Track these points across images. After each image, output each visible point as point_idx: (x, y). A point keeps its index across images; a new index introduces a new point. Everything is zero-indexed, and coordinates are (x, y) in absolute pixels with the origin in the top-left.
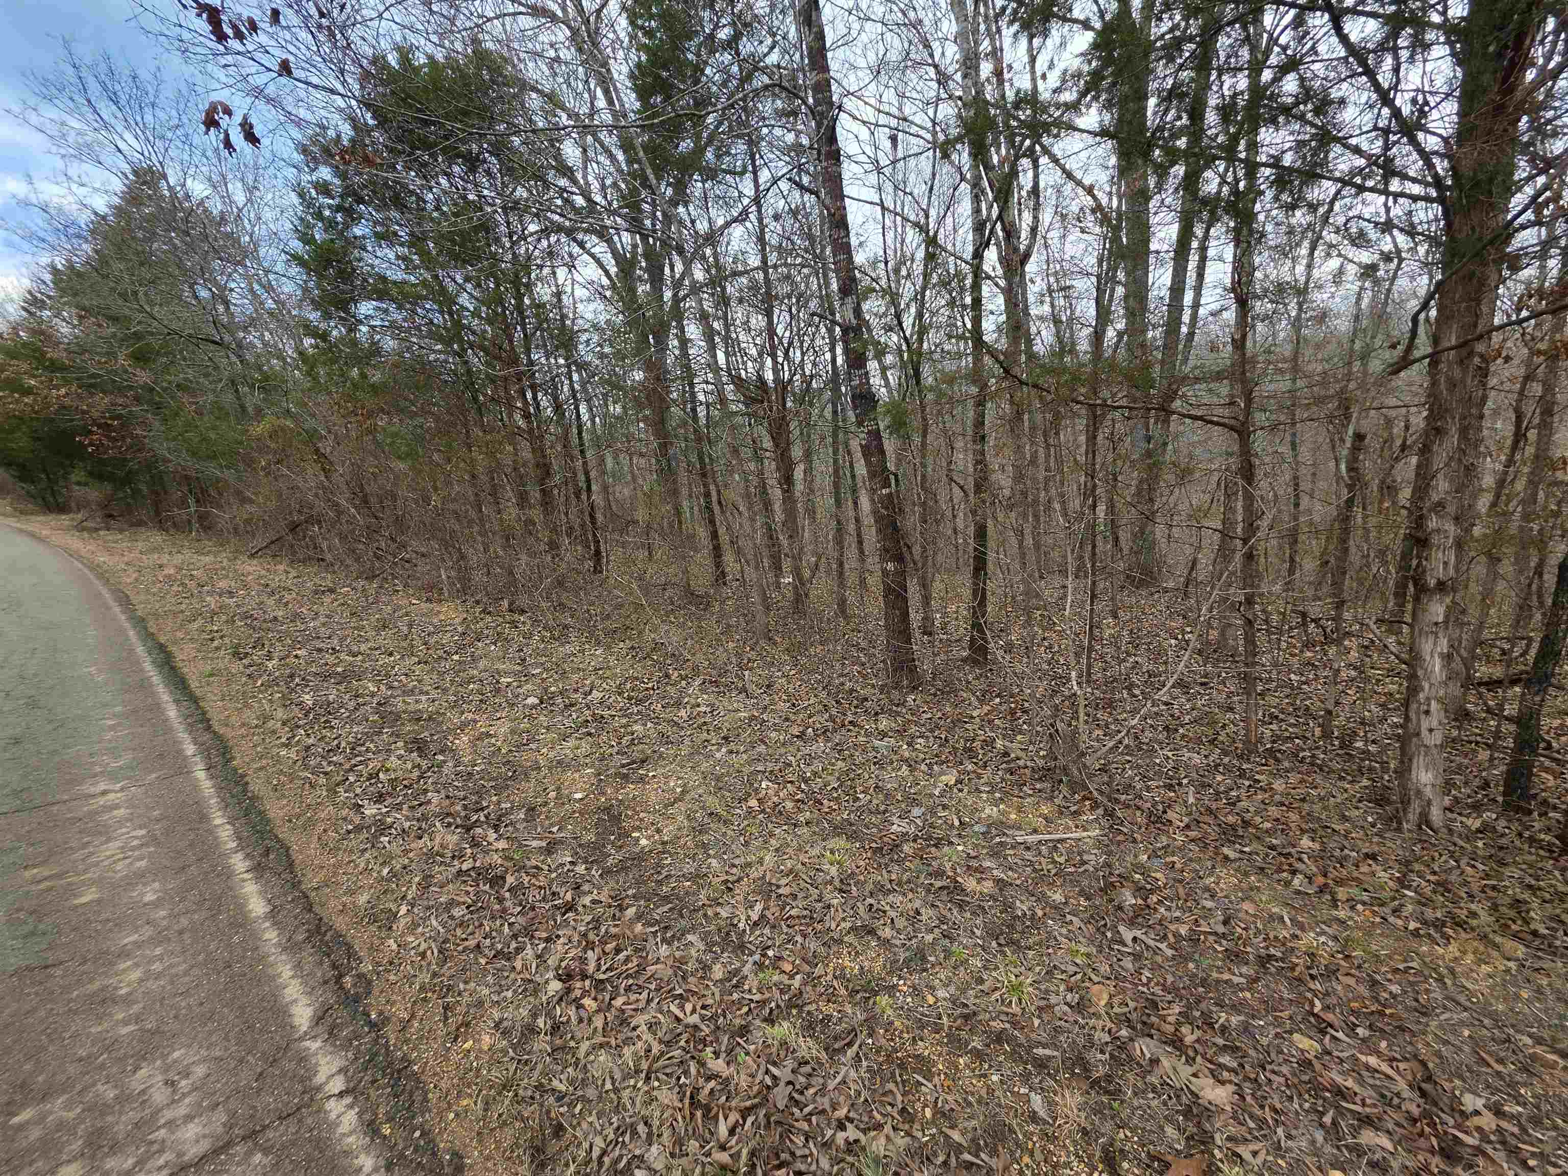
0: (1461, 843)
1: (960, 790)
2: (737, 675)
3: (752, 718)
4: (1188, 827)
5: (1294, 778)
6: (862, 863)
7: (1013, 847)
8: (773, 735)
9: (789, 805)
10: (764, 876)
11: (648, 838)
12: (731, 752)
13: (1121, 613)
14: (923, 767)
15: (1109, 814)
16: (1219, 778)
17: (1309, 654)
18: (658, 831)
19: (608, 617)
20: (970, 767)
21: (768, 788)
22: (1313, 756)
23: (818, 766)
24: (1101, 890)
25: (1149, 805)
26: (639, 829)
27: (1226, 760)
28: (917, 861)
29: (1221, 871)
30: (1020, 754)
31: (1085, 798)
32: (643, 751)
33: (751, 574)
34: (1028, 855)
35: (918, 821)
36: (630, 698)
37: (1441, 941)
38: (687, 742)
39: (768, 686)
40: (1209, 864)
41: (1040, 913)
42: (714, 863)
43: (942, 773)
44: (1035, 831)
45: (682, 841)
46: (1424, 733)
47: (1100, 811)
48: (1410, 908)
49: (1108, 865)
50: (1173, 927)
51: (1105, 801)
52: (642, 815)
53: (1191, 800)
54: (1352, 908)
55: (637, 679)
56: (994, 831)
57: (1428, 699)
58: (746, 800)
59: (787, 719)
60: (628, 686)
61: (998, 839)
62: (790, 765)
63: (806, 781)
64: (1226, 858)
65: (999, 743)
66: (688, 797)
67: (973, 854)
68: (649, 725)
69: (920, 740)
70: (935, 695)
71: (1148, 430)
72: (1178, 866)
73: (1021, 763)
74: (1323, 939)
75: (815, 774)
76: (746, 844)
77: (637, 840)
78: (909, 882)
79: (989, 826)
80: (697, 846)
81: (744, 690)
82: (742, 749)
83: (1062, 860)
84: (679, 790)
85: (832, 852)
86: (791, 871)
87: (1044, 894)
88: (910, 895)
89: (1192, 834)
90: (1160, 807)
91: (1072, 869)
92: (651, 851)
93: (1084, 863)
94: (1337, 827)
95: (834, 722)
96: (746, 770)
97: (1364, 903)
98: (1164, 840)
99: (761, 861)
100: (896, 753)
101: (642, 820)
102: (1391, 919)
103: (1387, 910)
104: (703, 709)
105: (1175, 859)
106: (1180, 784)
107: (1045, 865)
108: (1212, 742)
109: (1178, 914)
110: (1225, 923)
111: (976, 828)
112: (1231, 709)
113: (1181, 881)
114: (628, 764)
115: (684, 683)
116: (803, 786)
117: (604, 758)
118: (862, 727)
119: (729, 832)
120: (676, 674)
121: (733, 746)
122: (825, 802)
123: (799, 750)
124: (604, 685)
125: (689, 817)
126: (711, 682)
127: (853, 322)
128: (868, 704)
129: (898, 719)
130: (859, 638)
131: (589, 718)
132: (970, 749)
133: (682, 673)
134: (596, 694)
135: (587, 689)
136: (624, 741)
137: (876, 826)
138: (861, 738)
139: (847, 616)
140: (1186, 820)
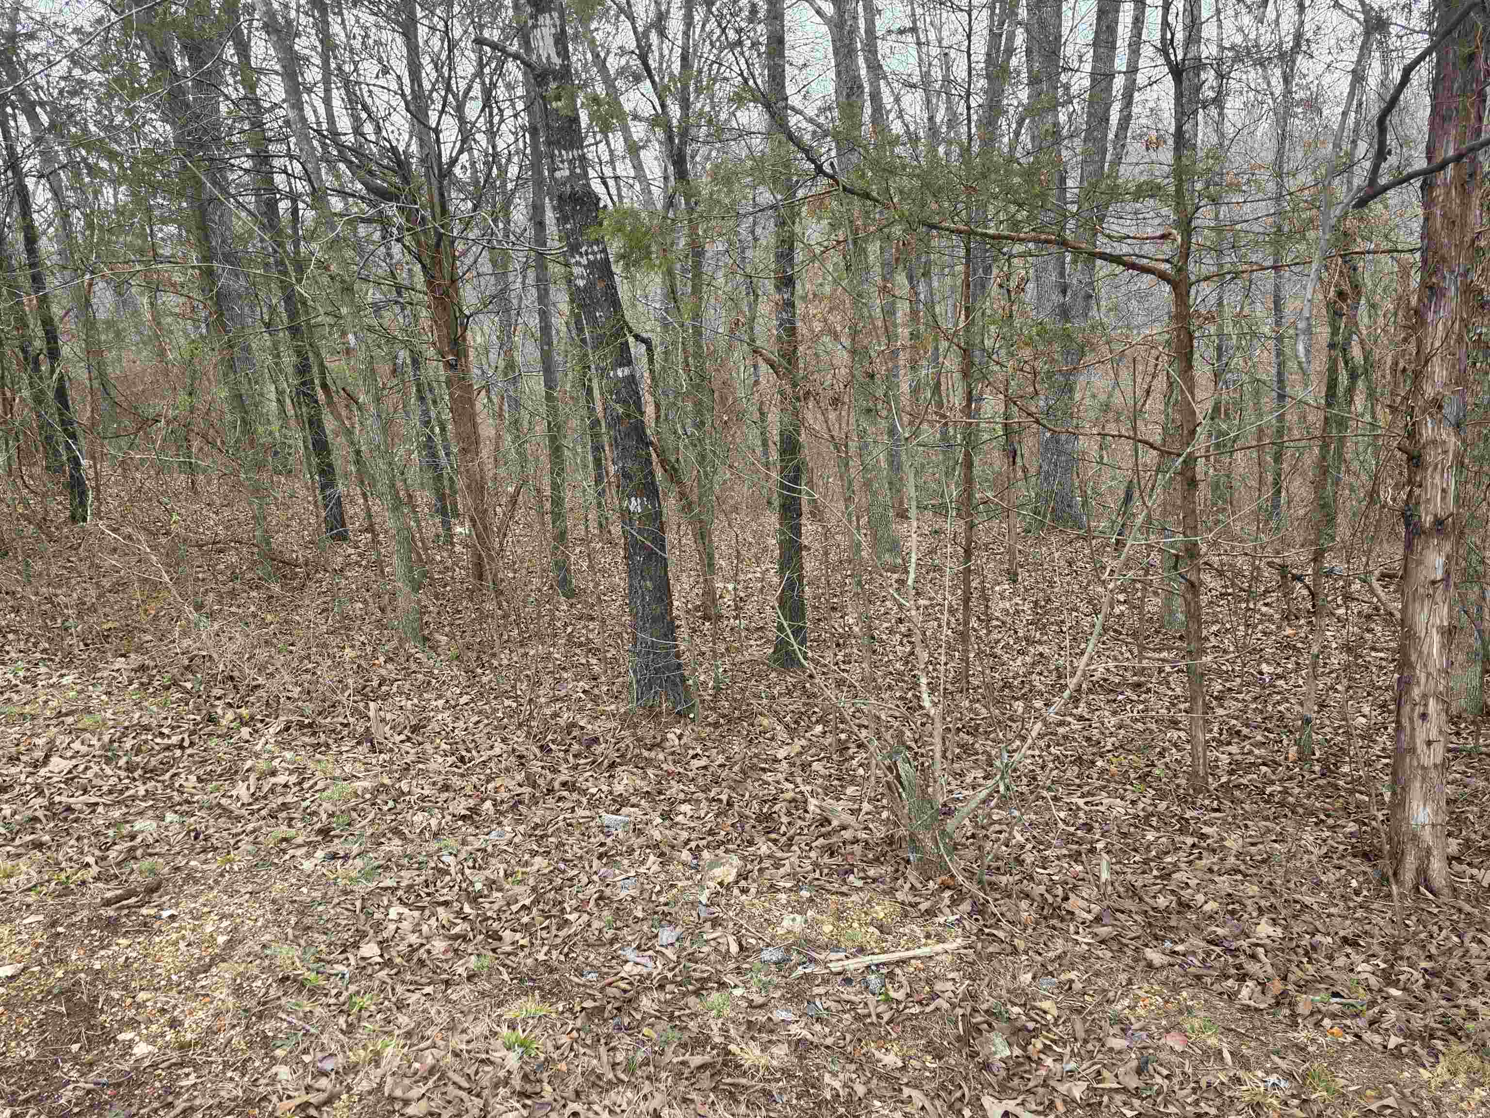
0: (1467, 908)
1: (744, 891)
2: (355, 711)
3: (378, 790)
4: (1098, 919)
5: (1255, 827)
6: (565, 1040)
7: (825, 982)
8: (419, 817)
9: (439, 946)
10: (381, 1085)
11: (151, 1040)
12: (334, 856)
13: (1022, 574)
14: (686, 855)
15: (979, 910)
16: (1150, 836)
17: (1289, 631)
18: (174, 1024)
19: (93, 609)
20: (764, 849)
21: (401, 918)
22: (1286, 792)
23: (497, 868)
24: (959, 1039)
25: (1042, 889)
26: (133, 1024)
27: (1162, 806)
28: (664, 1024)
29: (1140, 989)
30: (850, 819)
31: (945, 887)
32: (152, 871)
33: (386, 520)
34: (849, 993)
35: (670, 953)
36: (130, 768)
37: (1427, 1060)
38: (246, 845)
39: (415, 729)
40: (1123, 977)
41: (860, 1090)
42: (283, 1072)
43: (713, 865)
44: (861, 950)
45: (222, 1038)
46: (1420, 746)
47: (966, 907)
48: (1392, 1015)
49: (973, 996)
50: (1063, 1088)
51: (974, 888)
52: (142, 996)
53: (1105, 876)
54: (1318, 1025)
55: (147, 728)
56: (795, 957)
57: (1425, 696)
58: (356, 946)
59: (446, 788)
60: (128, 743)
61: (800, 971)
62: (447, 873)
63: (474, 899)
64: (1150, 965)
65: (813, 804)
66: (240, 951)
67: (759, 1000)
68: (170, 816)
69: (686, 808)
70: (716, 725)
71: (1062, 274)
72: (1078, 986)
73: (847, 835)
74: (1273, 1079)
75: (491, 884)
76: (350, 1029)
77: (130, 1044)
78: (646, 1063)
79: (788, 949)
80: (250, 1045)
81: (367, 737)
82: (355, 849)
83: (900, 995)
84: (221, 939)
85: (512, 1027)
86: (432, 1071)
87: (869, 1056)
88: (647, 1087)
89: (1104, 931)
90: (1060, 891)
91: (916, 1009)
92: (155, 1066)
93: (934, 996)
94: (1308, 900)
95: (534, 785)
96: (363, 887)
97: (1333, 1016)
98: (1059, 945)
99: (376, 1059)
100: (639, 833)
101: (140, 1006)
102: (1367, 1036)
103: (1362, 1022)
104: (281, 779)
105: (1073, 975)
106: (1092, 850)
107: (874, 1005)
108: (1142, 778)
109: (1072, 1065)
110: (1139, 1071)
111: (766, 955)
112: (1174, 724)
113: (1079, 1011)
114: (119, 899)
115: (245, 731)
116: (467, 909)
117: (66, 891)
118: (584, 792)
119: (319, 1011)
120: (230, 715)
121: (337, 846)
122: (507, 935)
123: (464, 843)
124: (76, 746)
125: (238, 991)
126: (301, 726)
127: (557, 61)
128: (598, 749)
129: (650, 772)
130: (593, 632)
131: (40, 814)
132: (769, 817)
133: (244, 711)
134: (57, 764)
135: (39, 754)
136: (112, 854)
137: (595, 969)
138: (580, 812)
139: (570, 594)
140: (1096, 908)
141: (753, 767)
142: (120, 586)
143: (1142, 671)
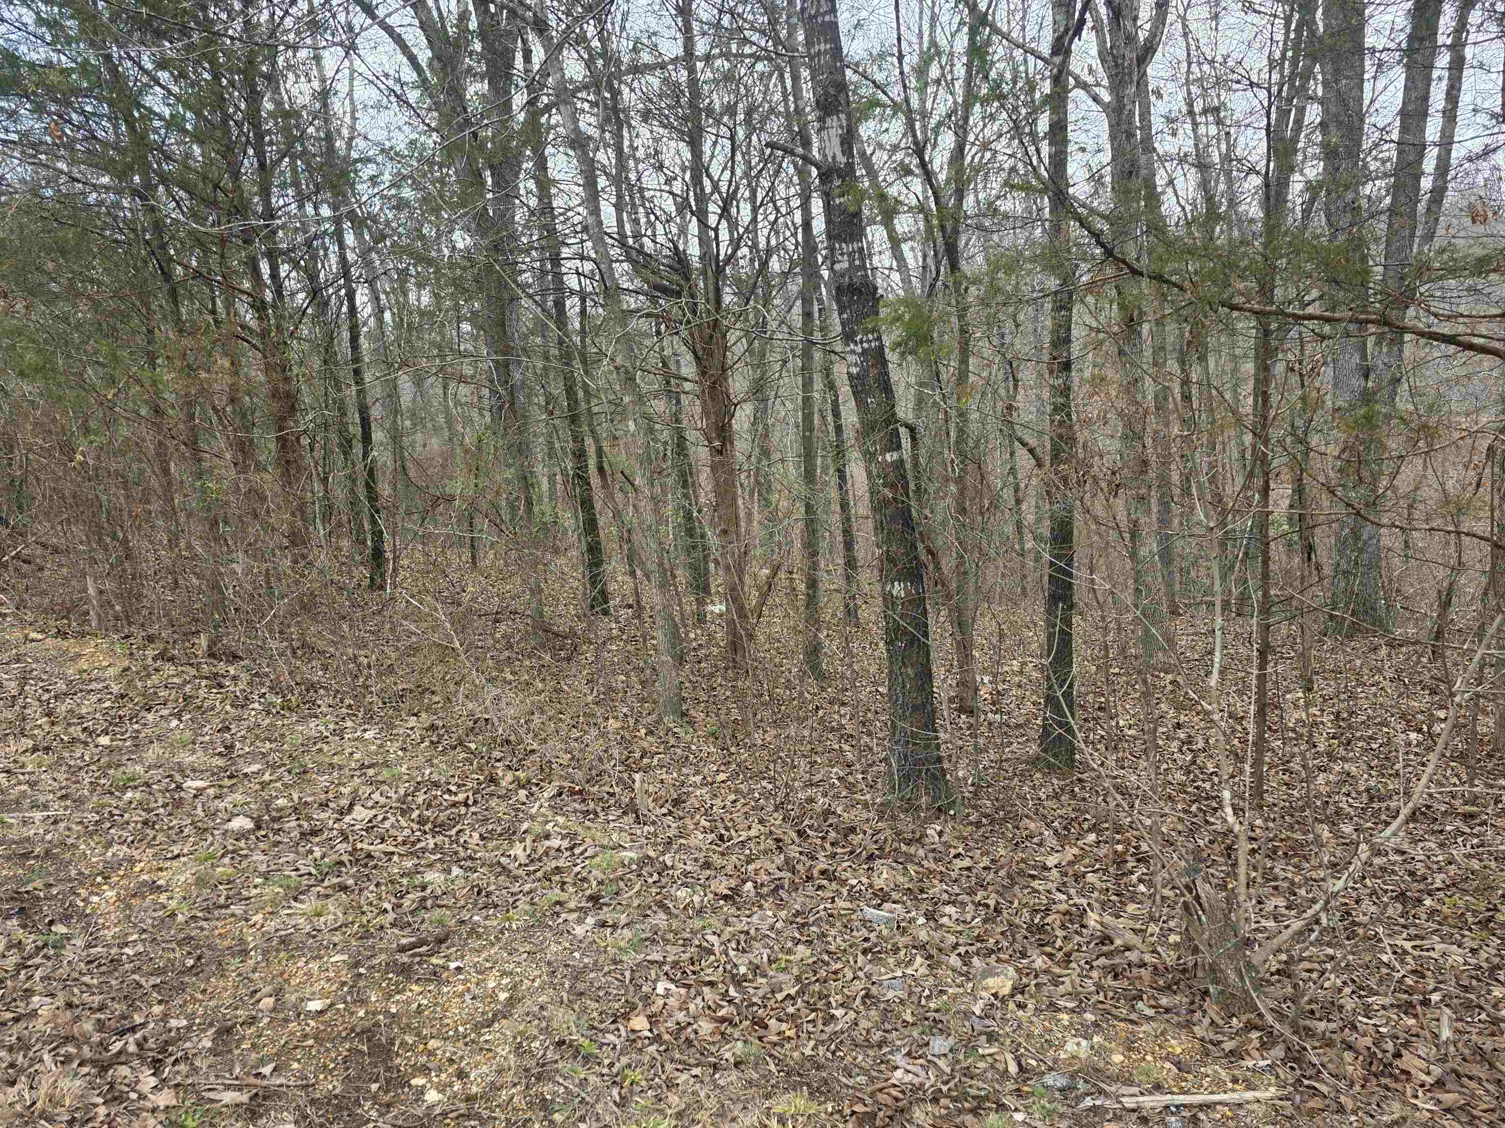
1: (1021, 1006)
2: (619, 782)
3: (646, 860)
4: (1440, 1083)
7: (1117, 1118)
8: (682, 893)
9: (705, 1027)
11: (441, 1088)
12: (603, 924)
13: (1318, 682)
14: (954, 960)
15: (1294, 1057)
18: (461, 1075)
19: (391, 669)
20: (1040, 962)
21: (667, 994)
23: (760, 954)
25: (1368, 1041)
26: (425, 1070)
30: (1136, 940)
31: (1250, 1026)
32: (440, 922)
33: (652, 596)
35: (942, 1063)
36: (422, 821)
38: (523, 904)
39: (677, 802)
43: (989, 973)
44: (1158, 1087)
45: (504, 1095)
47: (1278, 1052)
51: (1287, 1032)
52: (433, 1044)
53: (1446, 1033)
55: (436, 785)
56: (1081, 1085)
58: (626, 1017)
59: (707, 865)
60: (420, 798)
61: (1088, 1102)
62: (711, 952)
63: (738, 982)
65: (1093, 919)
66: (519, 1010)
68: (456, 871)
69: (949, 909)
70: (978, 825)
71: (1364, 357)
73: (1133, 956)
75: (756, 969)
76: (623, 1103)
77: (421, 1091)
79: (1073, 1076)
80: (530, 1105)
81: (631, 808)
82: (623, 919)
84: (503, 996)
89: (1449, 1098)
90: (1390, 1046)
92: (445, 1114)
95: (793, 871)
96: (631, 958)
98: (1395, 1108)
100: (903, 931)
101: (431, 1053)
104: (555, 843)
106: (1426, 1003)
108: (1483, 924)
111: (1049, 1080)
114: (413, 946)
115: (523, 793)
116: (732, 992)
117: (366, 934)
118: (843, 883)
119: (592, 1079)
120: (509, 777)
121: (607, 914)
122: (772, 1023)
123: (727, 923)
124: (376, 796)
125: (518, 1050)
126: (572, 792)
127: (842, 159)
128: (856, 839)
129: (912, 869)
130: (842, 716)
131: (345, 858)
132: (1041, 929)
133: (521, 774)
134: (361, 813)
135: (344, 802)
136: (406, 903)
137: (865, 1072)
138: (840, 904)
139: (821, 676)
140: (1437, 1070)
141: (1021, 874)
142: (413, 650)
143: (1474, 800)
